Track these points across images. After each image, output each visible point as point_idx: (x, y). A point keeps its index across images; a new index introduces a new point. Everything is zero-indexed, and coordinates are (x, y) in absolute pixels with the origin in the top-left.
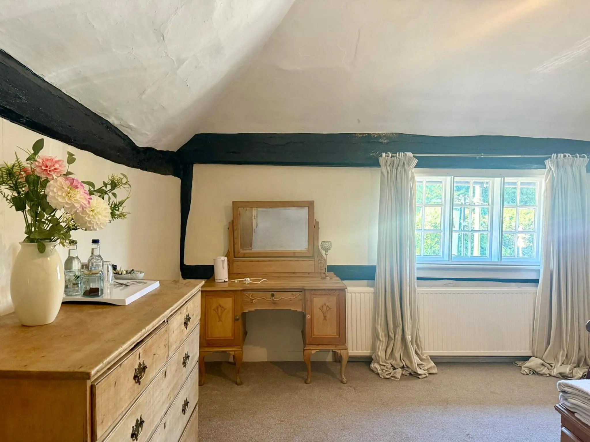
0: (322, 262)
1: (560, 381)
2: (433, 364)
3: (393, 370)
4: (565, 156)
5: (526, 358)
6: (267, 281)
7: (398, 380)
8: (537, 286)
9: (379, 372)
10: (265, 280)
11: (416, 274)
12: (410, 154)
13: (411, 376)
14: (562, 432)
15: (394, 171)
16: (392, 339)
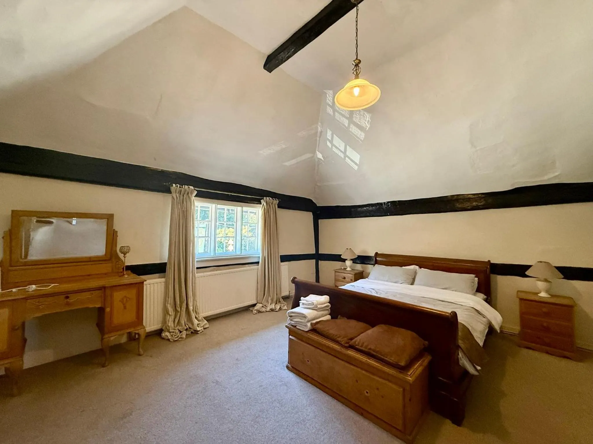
0: (119, 263)
1: (288, 311)
2: (206, 322)
3: (180, 333)
4: (269, 199)
5: (254, 305)
6: (58, 286)
7: (184, 339)
8: (258, 265)
9: (169, 337)
10: (55, 284)
11: (196, 265)
12: (192, 187)
13: (192, 334)
14: (290, 339)
15: (181, 197)
16: (178, 312)
